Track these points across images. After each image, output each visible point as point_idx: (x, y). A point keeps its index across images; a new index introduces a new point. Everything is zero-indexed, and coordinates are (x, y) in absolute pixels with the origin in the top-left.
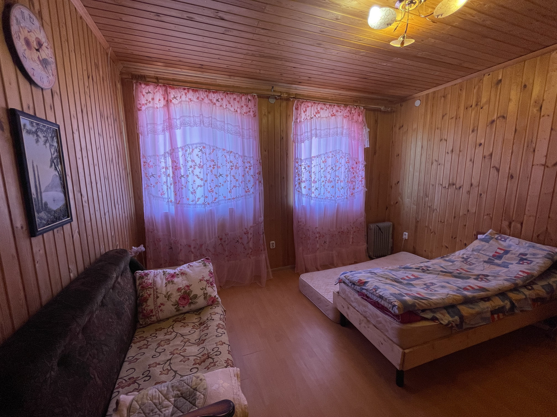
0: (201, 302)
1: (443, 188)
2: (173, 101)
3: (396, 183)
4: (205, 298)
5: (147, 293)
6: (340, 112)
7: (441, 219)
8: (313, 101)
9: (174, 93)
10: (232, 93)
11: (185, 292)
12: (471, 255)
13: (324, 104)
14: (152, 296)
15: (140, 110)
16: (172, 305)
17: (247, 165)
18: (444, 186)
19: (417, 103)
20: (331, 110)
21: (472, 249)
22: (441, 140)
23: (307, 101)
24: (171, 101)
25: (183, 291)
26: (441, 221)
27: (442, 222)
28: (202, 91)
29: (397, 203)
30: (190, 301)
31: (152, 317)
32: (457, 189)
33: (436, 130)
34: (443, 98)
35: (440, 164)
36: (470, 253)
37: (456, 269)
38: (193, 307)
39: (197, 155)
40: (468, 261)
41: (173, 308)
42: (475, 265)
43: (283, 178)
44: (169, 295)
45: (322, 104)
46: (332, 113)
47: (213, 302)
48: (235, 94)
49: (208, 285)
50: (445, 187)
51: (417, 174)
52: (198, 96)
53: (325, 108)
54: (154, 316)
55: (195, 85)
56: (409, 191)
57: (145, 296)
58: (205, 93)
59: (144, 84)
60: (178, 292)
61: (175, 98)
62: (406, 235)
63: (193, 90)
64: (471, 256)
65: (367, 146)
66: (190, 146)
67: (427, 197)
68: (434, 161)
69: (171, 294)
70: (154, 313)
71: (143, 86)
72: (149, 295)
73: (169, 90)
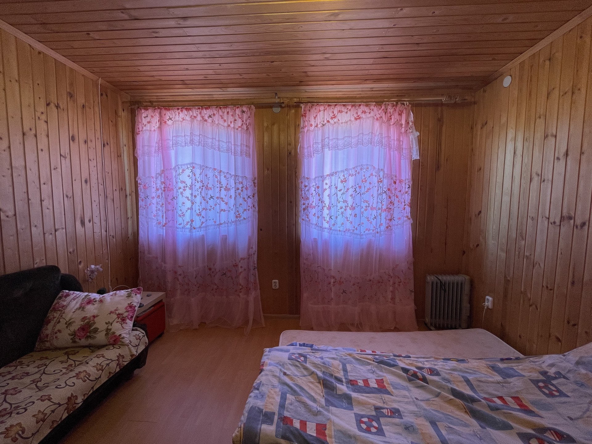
0: (101, 337)
1: (550, 224)
2: (168, 122)
3: (477, 214)
4: (107, 334)
5: (53, 315)
6: (370, 113)
7: (547, 283)
8: (327, 104)
9: (169, 115)
10: (226, 106)
11: (88, 323)
12: (569, 371)
13: (344, 105)
14: (55, 319)
15: (138, 134)
16: (69, 334)
17: (240, 186)
18: (552, 220)
19: (507, 81)
20: (356, 111)
21: (577, 358)
22: (546, 137)
23: (318, 104)
24: (165, 122)
25: (87, 321)
26: (547, 287)
27: (549, 288)
28: (195, 108)
29: (478, 245)
30: (88, 334)
31: (46, 343)
32: (577, 227)
33: (538, 120)
34: (547, 62)
35: (544, 181)
36: (570, 366)
37: (500, 394)
38: (90, 341)
39: (189, 176)
40: (553, 385)
41: (70, 338)
42: (563, 399)
43: (291, 202)
44: (70, 323)
45: (340, 105)
46: (356, 116)
47: (114, 341)
48: (228, 107)
49: (117, 320)
50: (554, 223)
51: (506, 199)
52: (191, 114)
53: (346, 110)
54: (47, 341)
55: (187, 104)
56: (494, 228)
57: (50, 318)
58: (198, 110)
59: (144, 109)
60: (82, 321)
61: (170, 119)
62: (489, 302)
63: (186, 109)
64: (570, 375)
65: (416, 156)
66: (180, 167)
67: (523, 239)
68: (534, 175)
69: (74, 322)
70: (48, 339)
71: (143, 111)
72: (54, 318)
73: (164, 111)
